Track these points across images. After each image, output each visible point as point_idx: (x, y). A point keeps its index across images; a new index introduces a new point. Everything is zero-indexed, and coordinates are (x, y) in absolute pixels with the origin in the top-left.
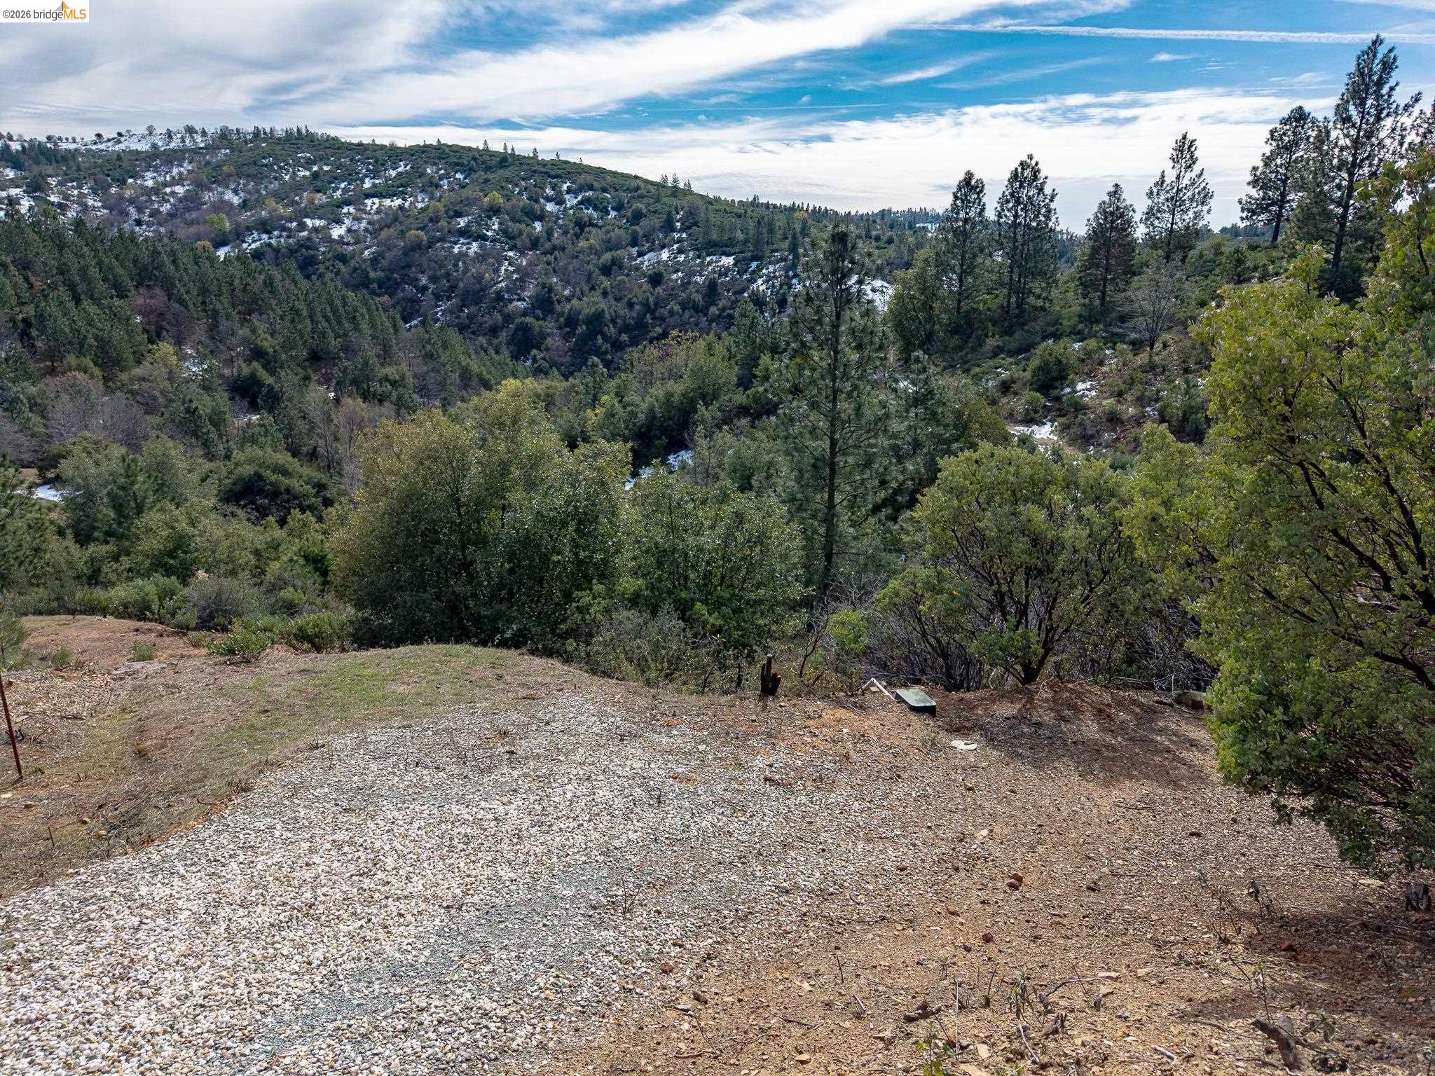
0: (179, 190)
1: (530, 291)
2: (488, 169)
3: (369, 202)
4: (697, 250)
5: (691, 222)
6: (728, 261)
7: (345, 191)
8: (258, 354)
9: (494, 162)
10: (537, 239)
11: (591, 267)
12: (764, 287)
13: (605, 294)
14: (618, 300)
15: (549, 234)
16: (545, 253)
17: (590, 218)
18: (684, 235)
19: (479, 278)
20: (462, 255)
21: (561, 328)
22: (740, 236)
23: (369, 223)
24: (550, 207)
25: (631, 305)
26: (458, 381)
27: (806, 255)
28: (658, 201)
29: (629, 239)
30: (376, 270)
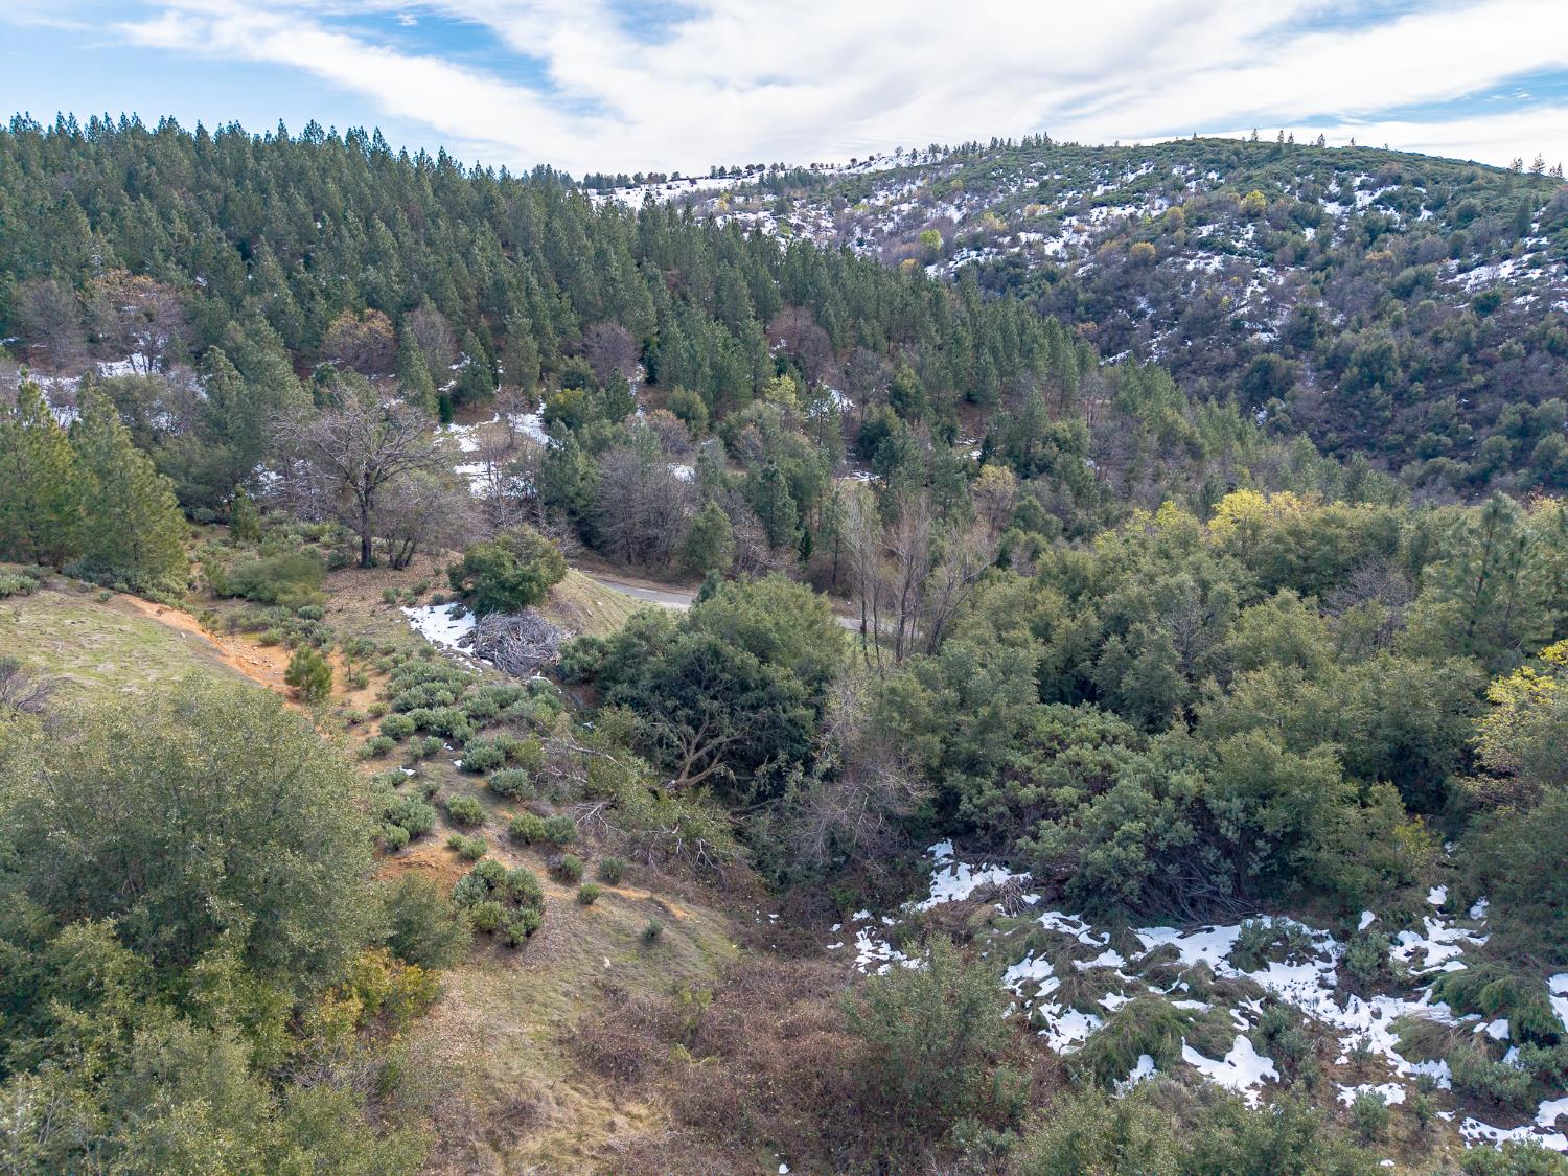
0: (905, 207)
1: (1282, 319)
2: (1253, 163)
3: (1095, 212)
4: (1565, 262)
5: (1561, 219)
7: (1073, 200)
8: (896, 395)
9: (1263, 156)
10: (1306, 250)
13: (1397, 325)
14: (1417, 333)
15: (1324, 243)
16: (1313, 270)
17: (1390, 221)
18: (1544, 241)
19: (1214, 302)
20: (1198, 272)
21: (1319, 370)
23: (1090, 236)
24: (1332, 208)
25: (1437, 341)
26: (1155, 445)
28: (1504, 194)
29: (1448, 248)
30: (1086, 291)
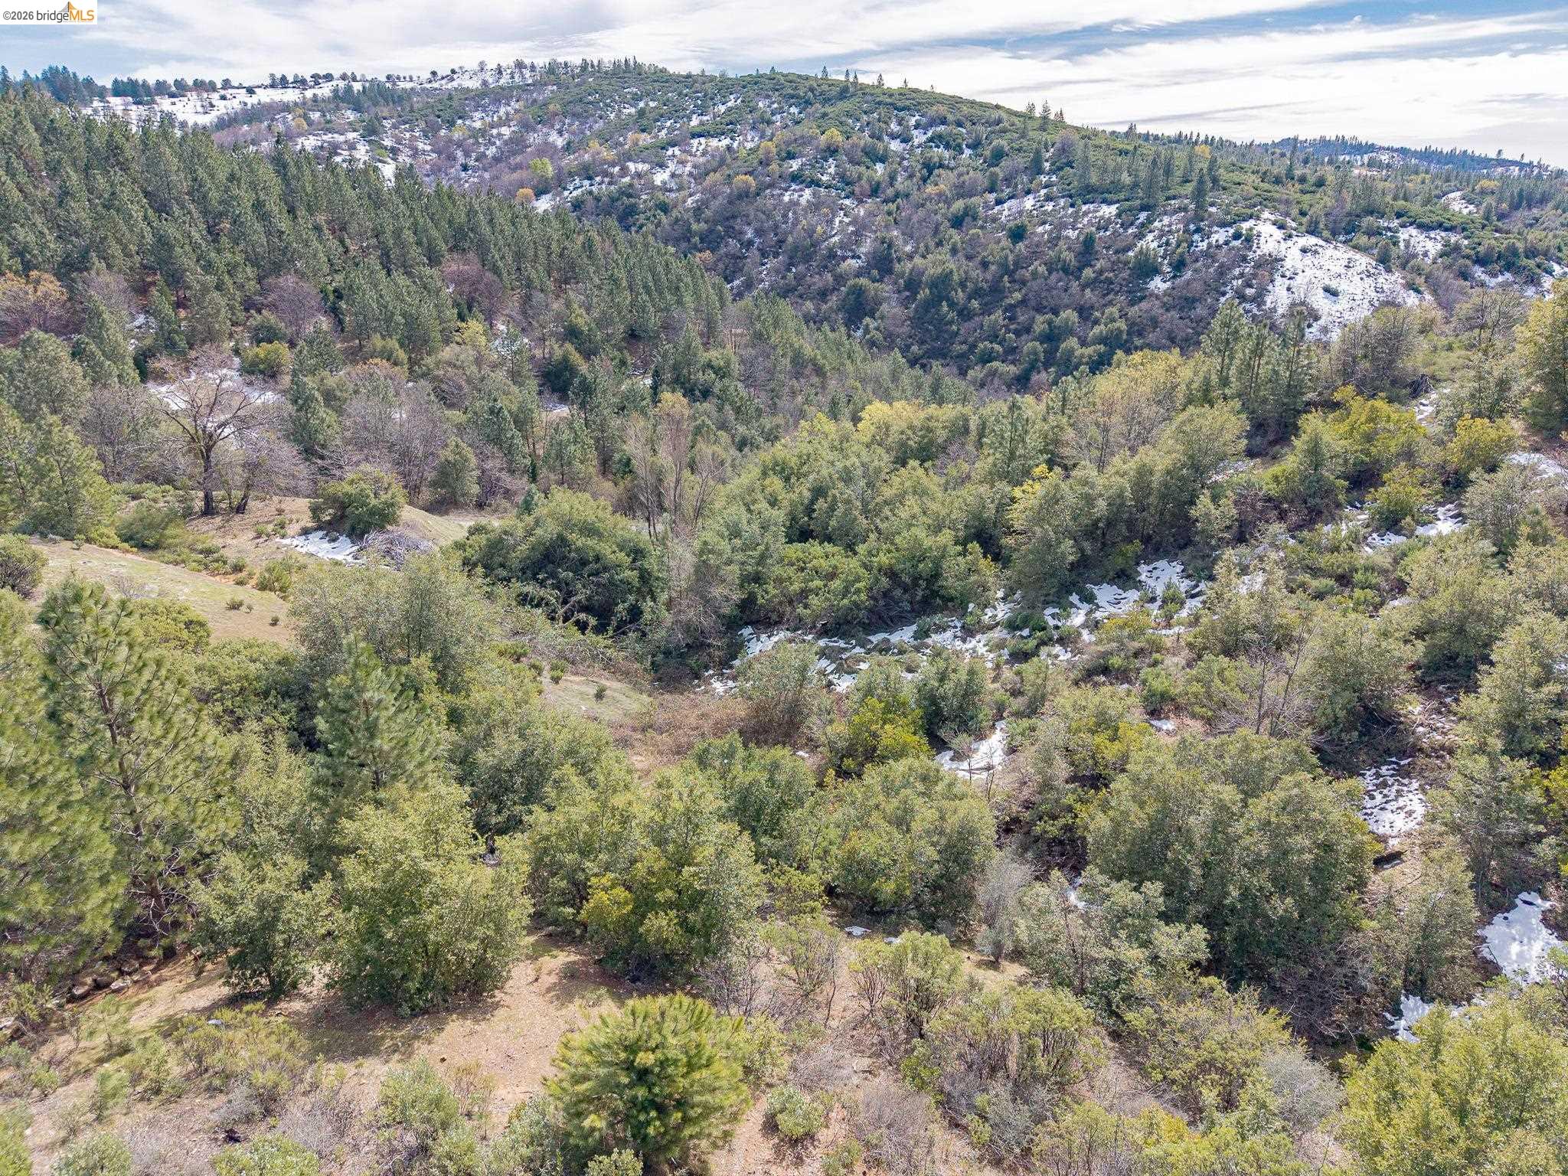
0: (506, 131)
1: (866, 248)
2: (826, 101)
3: (695, 142)
4: (1071, 196)
5: (1064, 160)
6: (1108, 211)
7: (671, 130)
8: (572, 334)
9: (834, 93)
10: (878, 184)
11: (939, 217)
12: (1155, 244)
13: (954, 251)
14: (969, 258)
15: (892, 179)
16: (886, 201)
17: (941, 158)
18: (1054, 178)
19: (811, 232)
20: (794, 204)
21: (899, 292)
22: (1126, 179)
23: (695, 167)
24: (895, 146)
25: (985, 265)
26: (789, 367)
27: (1212, 205)
28: (1023, 136)
29: (986, 183)
30: (698, 221)
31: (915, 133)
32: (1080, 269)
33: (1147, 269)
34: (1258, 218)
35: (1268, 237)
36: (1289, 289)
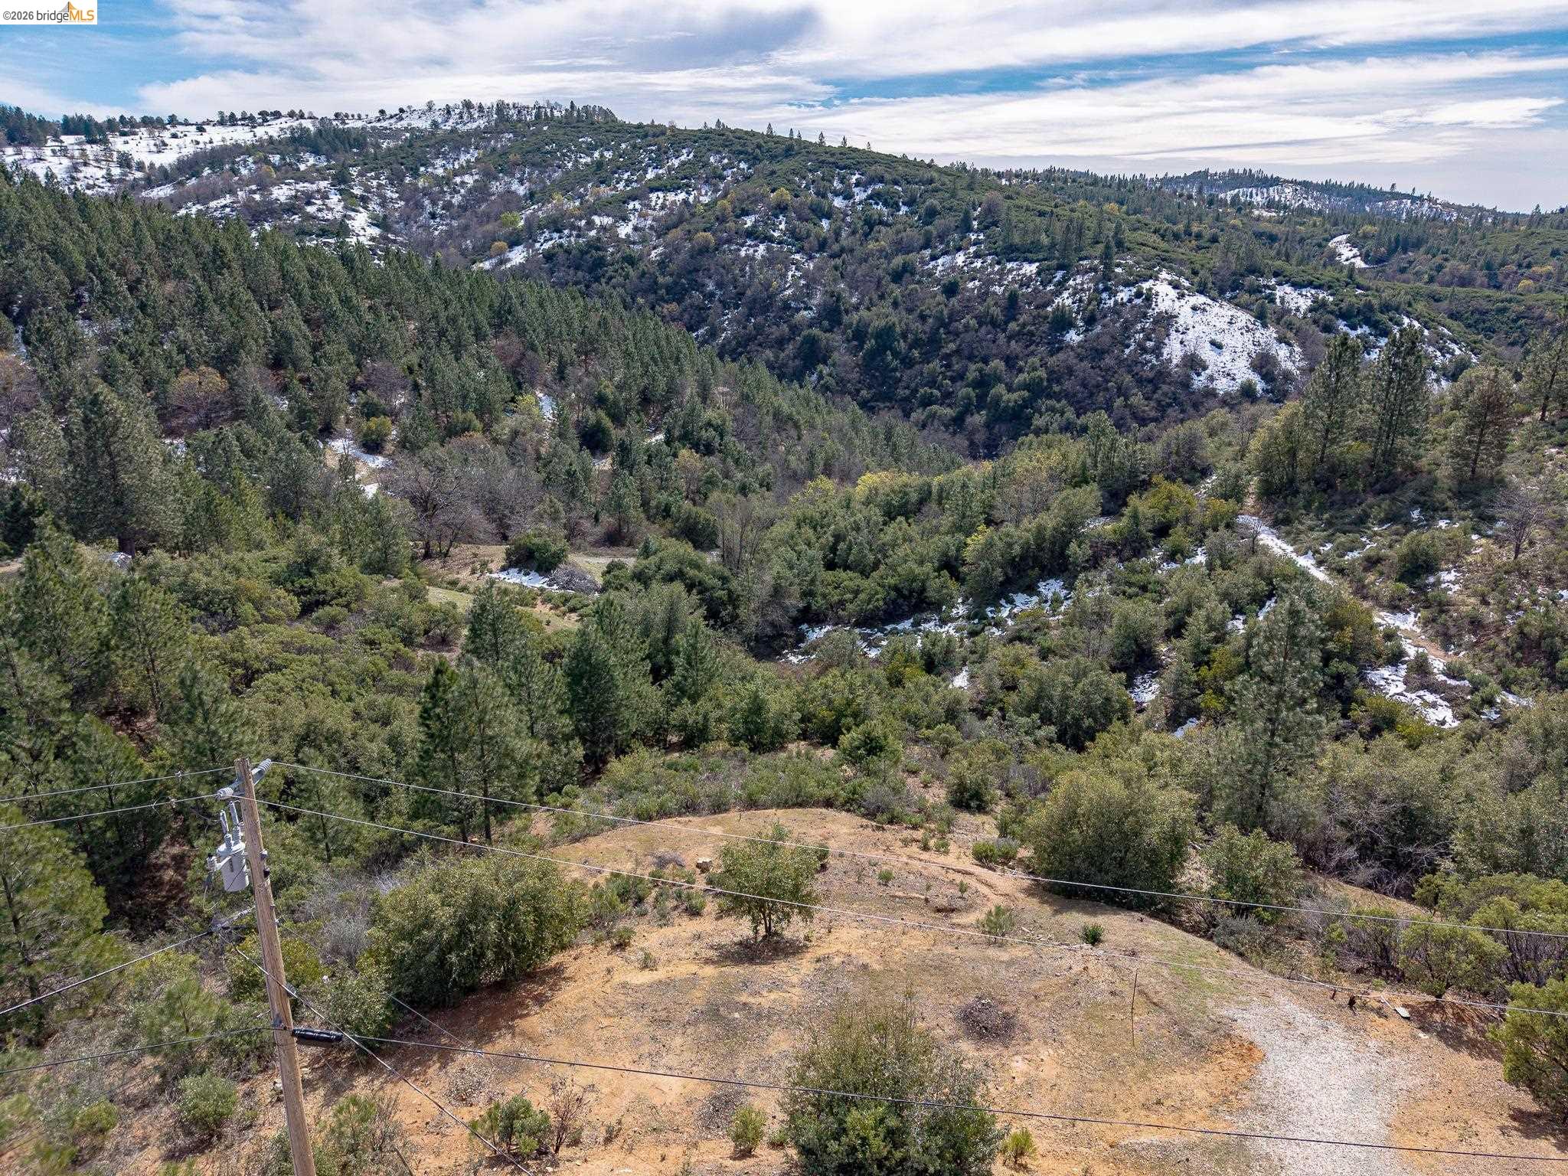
0: (469, 180)
1: (818, 299)
2: (773, 158)
3: (653, 196)
4: (996, 254)
5: (990, 220)
6: (1030, 269)
7: (628, 182)
8: (601, 401)
9: (780, 150)
10: (825, 240)
12: (1070, 301)
13: (895, 304)
14: (910, 311)
15: (837, 233)
16: (833, 256)
17: (880, 215)
18: (982, 237)
19: (767, 286)
20: (750, 259)
21: (848, 341)
22: (1045, 240)
23: (655, 221)
24: (838, 202)
25: (923, 318)
26: (772, 423)
27: (1118, 265)
28: (953, 196)
29: (921, 242)
30: (663, 274)
31: (856, 190)
32: (1006, 323)
33: (1063, 322)
34: (1157, 279)
35: (1164, 294)
36: (1182, 342)
